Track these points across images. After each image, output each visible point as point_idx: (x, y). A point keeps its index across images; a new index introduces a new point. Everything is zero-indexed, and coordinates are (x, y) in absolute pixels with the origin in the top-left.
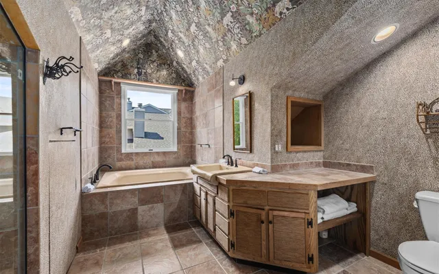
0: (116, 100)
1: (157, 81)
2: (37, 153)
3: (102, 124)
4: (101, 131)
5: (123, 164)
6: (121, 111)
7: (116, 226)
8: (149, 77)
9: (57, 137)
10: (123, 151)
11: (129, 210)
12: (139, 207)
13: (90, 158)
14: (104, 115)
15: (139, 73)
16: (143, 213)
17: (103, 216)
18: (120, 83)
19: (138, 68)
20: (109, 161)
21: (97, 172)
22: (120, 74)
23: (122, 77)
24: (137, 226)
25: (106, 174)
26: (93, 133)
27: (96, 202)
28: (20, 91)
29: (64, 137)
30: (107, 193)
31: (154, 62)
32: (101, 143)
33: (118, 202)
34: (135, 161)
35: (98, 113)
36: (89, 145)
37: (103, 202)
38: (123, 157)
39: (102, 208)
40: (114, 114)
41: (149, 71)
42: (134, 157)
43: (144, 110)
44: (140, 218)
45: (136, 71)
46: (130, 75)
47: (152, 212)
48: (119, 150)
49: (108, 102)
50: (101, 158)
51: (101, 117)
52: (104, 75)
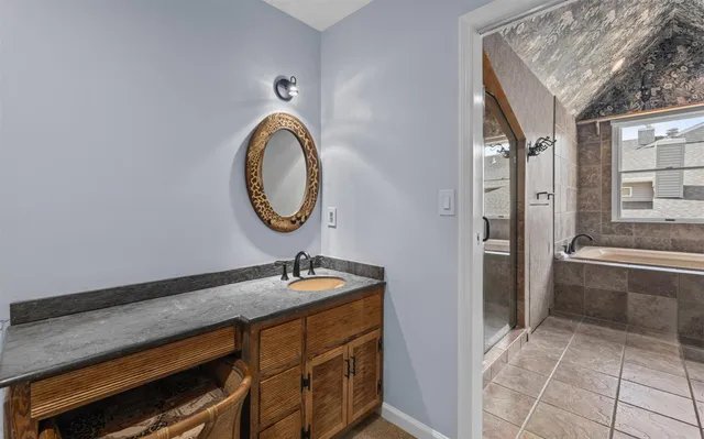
0: (603, 148)
1: (687, 98)
2: (523, 213)
3: (581, 182)
4: (579, 192)
5: (615, 238)
6: (611, 162)
7: (594, 306)
8: (667, 97)
9: (534, 201)
10: (614, 219)
11: (614, 293)
12: (630, 293)
13: (565, 225)
14: (584, 169)
15: (645, 98)
16: (636, 303)
17: (577, 289)
18: (609, 122)
19: (642, 90)
20: (591, 233)
21: (573, 242)
22: (610, 109)
23: (614, 112)
24: (626, 317)
25: (585, 248)
26: (568, 194)
27: (570, 272)
28: (514, 169)
29: (539, 201)
30: (583, 264)
31: (679, 67)
32: (579, 206)
33: (598, 278)
34: (634, 236)
35: (575, 170)
36: (564, 209)
37: (578, 274)
38: (613, 228)
39: (575, 281)
40: (599, 167)
41: (668, 86)
42: (633, 230)
43: (683, 140)
44: (630, 307)
45: (639, 95)
46: (629, 103)
47: (653, 306)
48: (607, 217)
49: (590, 152)
50: (578, 226)
51: (579, 173)
52: (584, 119)
